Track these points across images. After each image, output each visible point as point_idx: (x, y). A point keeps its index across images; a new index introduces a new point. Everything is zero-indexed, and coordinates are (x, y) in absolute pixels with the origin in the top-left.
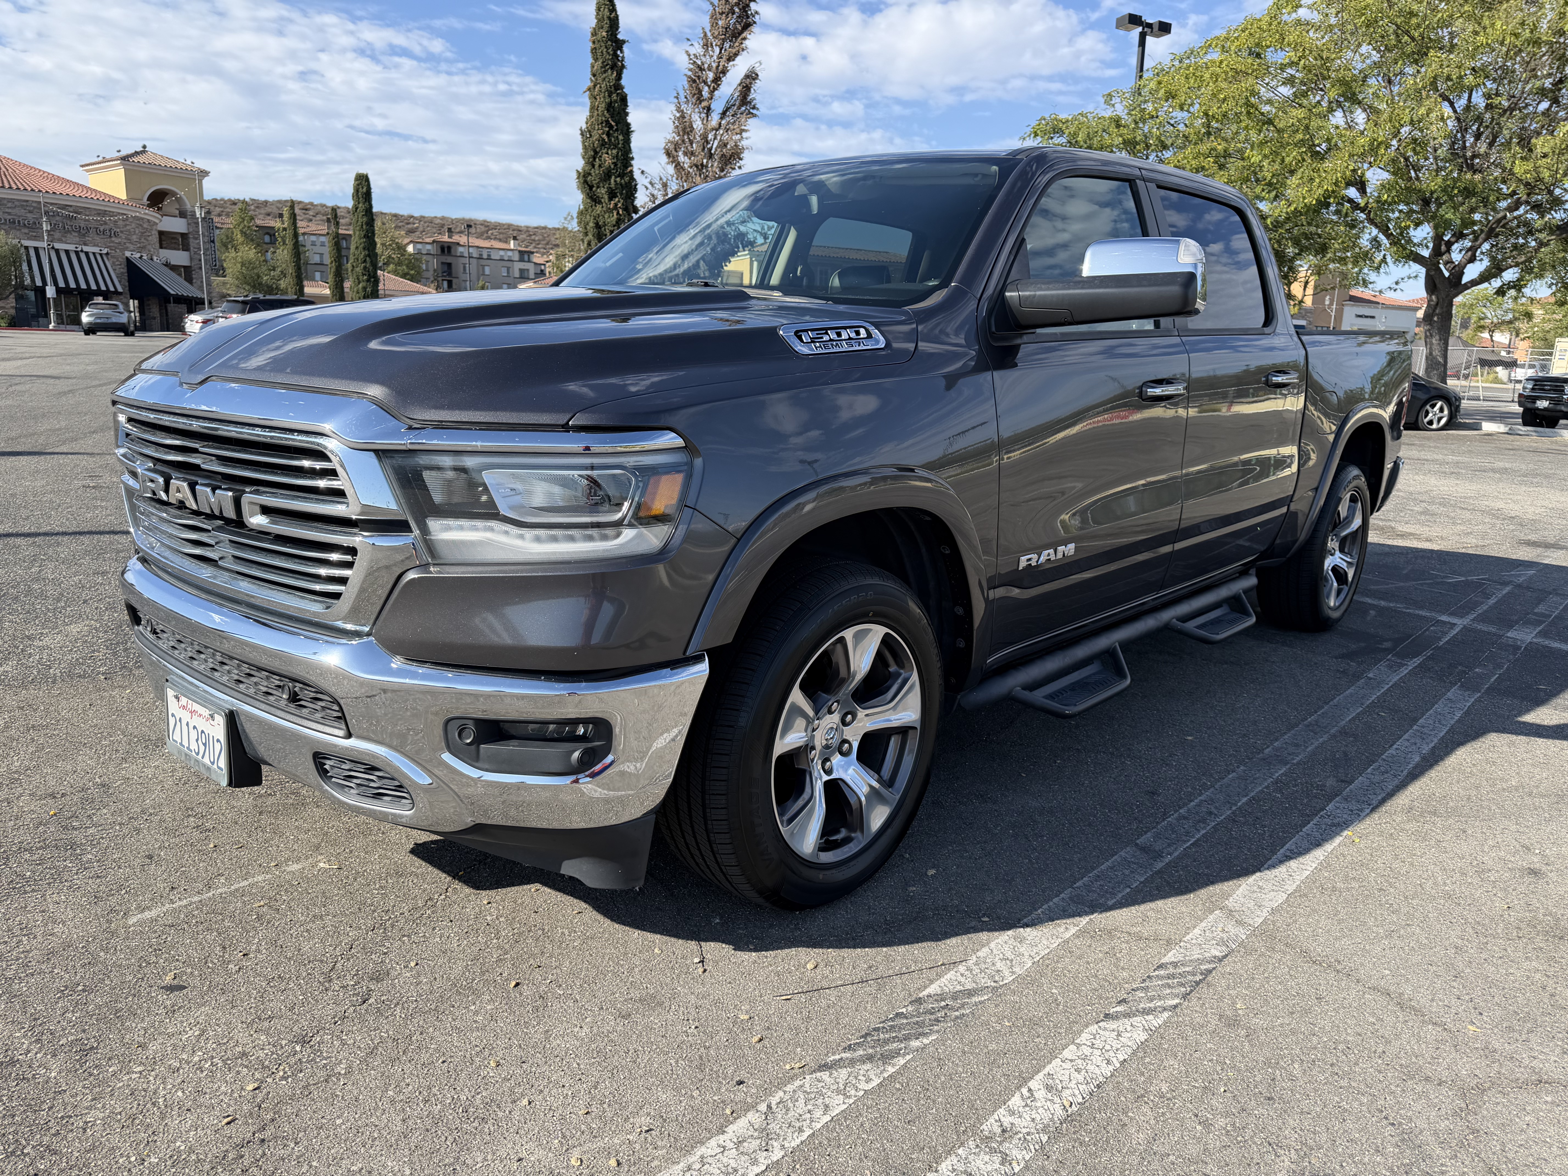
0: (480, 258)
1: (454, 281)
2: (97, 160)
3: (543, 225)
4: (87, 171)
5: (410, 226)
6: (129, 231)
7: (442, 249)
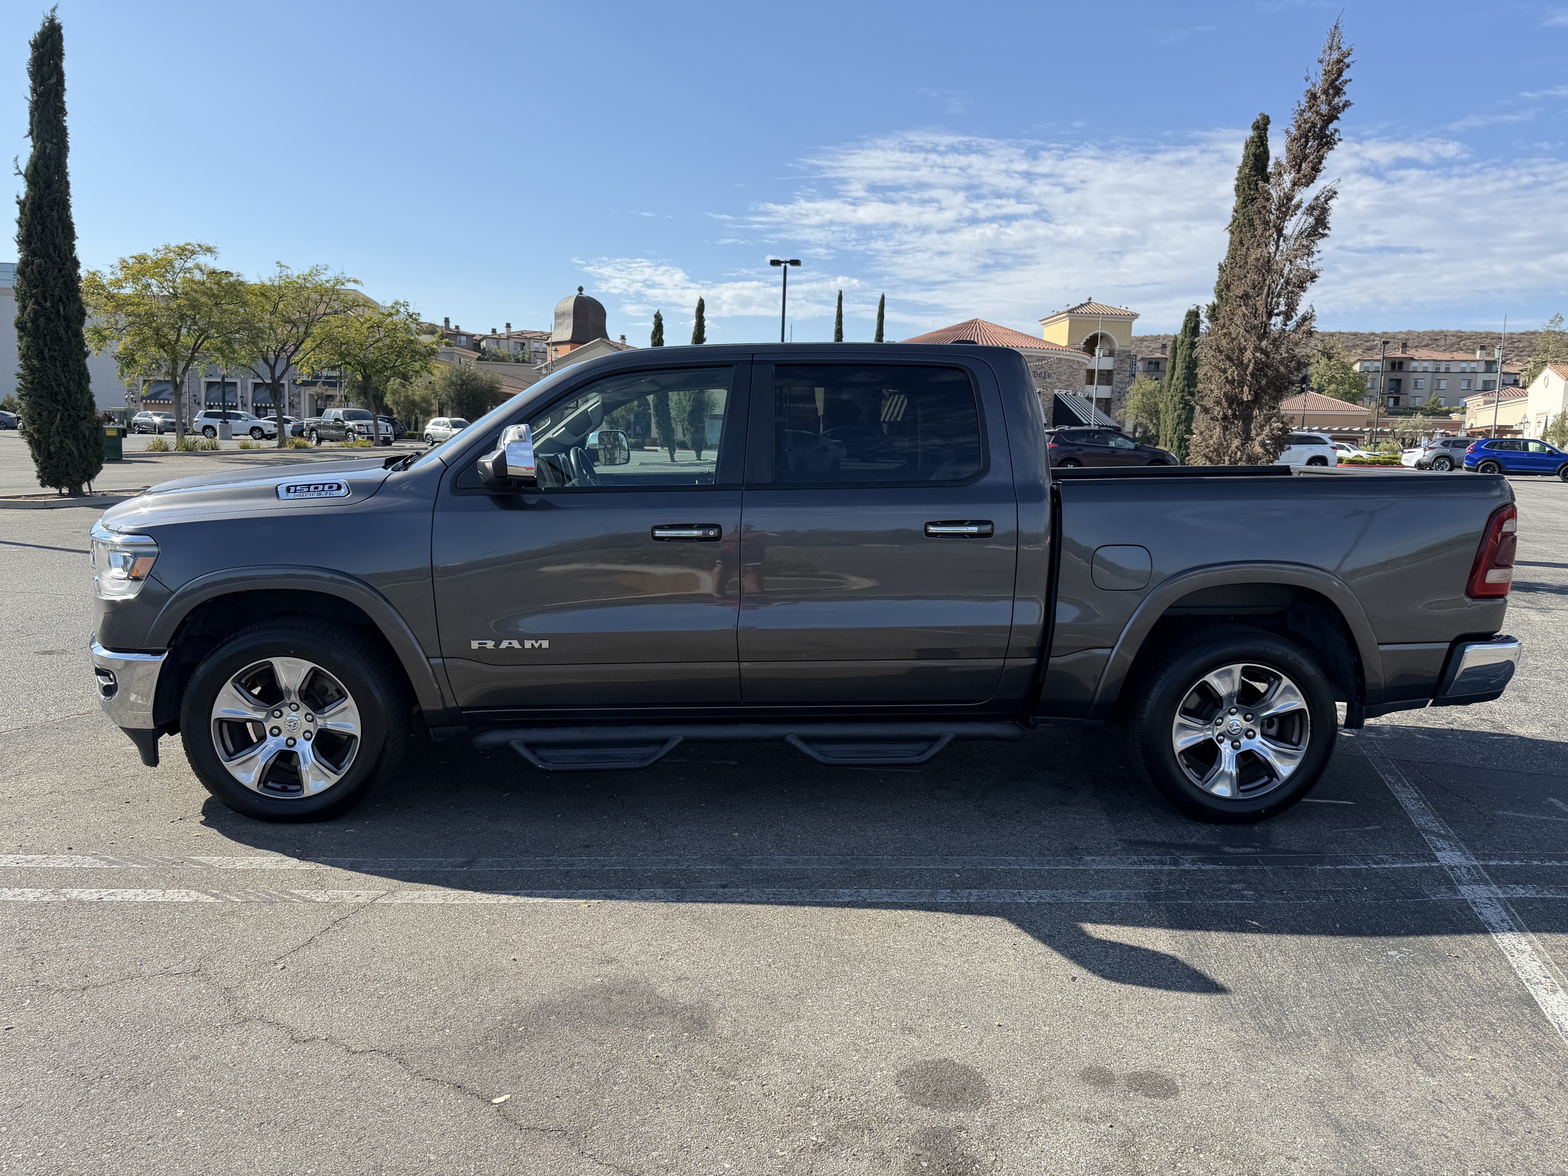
0: (1437, 371)
1: (1402, 397)
2: (1052, 314)
3: (1532, 330)
4: (1044, 324)
5: (1368, 344)
6: (1060, 372)
7: (1393, 365)
